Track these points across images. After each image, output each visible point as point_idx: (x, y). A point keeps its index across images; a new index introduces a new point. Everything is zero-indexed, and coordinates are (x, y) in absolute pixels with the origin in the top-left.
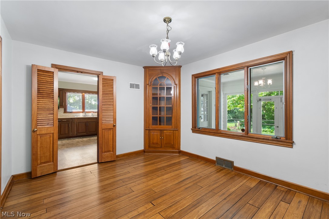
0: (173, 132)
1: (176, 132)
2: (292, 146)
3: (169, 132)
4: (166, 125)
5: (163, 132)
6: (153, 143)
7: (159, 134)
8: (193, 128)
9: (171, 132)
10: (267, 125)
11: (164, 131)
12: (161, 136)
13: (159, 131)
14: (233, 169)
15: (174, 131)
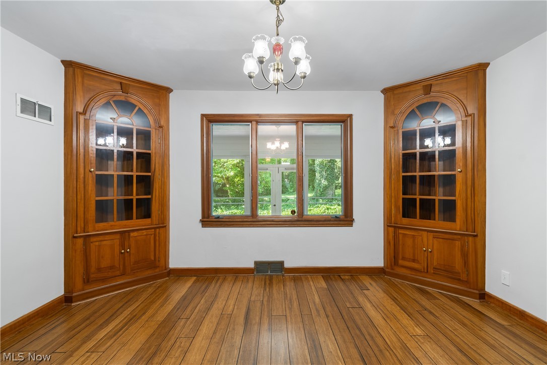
0: (155, 231)
1: (162, 230)
2: (352, 224)
3: (145, 234)
4: (137, 219)
5: (129, 235)
6: (99, 270)
7: (117, 242)
8: (203, 216)
9: (150, 233)
10: (233, 205)
11: (132, 234)
12: (122, 246)
13: (118, 236)
14: (283, 273)
15: (158, 230)
